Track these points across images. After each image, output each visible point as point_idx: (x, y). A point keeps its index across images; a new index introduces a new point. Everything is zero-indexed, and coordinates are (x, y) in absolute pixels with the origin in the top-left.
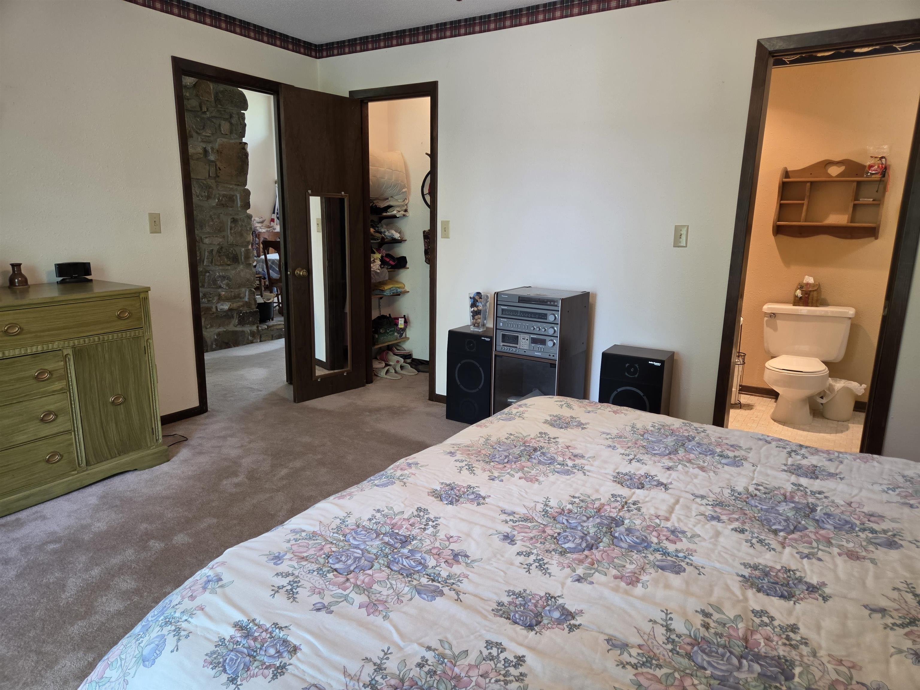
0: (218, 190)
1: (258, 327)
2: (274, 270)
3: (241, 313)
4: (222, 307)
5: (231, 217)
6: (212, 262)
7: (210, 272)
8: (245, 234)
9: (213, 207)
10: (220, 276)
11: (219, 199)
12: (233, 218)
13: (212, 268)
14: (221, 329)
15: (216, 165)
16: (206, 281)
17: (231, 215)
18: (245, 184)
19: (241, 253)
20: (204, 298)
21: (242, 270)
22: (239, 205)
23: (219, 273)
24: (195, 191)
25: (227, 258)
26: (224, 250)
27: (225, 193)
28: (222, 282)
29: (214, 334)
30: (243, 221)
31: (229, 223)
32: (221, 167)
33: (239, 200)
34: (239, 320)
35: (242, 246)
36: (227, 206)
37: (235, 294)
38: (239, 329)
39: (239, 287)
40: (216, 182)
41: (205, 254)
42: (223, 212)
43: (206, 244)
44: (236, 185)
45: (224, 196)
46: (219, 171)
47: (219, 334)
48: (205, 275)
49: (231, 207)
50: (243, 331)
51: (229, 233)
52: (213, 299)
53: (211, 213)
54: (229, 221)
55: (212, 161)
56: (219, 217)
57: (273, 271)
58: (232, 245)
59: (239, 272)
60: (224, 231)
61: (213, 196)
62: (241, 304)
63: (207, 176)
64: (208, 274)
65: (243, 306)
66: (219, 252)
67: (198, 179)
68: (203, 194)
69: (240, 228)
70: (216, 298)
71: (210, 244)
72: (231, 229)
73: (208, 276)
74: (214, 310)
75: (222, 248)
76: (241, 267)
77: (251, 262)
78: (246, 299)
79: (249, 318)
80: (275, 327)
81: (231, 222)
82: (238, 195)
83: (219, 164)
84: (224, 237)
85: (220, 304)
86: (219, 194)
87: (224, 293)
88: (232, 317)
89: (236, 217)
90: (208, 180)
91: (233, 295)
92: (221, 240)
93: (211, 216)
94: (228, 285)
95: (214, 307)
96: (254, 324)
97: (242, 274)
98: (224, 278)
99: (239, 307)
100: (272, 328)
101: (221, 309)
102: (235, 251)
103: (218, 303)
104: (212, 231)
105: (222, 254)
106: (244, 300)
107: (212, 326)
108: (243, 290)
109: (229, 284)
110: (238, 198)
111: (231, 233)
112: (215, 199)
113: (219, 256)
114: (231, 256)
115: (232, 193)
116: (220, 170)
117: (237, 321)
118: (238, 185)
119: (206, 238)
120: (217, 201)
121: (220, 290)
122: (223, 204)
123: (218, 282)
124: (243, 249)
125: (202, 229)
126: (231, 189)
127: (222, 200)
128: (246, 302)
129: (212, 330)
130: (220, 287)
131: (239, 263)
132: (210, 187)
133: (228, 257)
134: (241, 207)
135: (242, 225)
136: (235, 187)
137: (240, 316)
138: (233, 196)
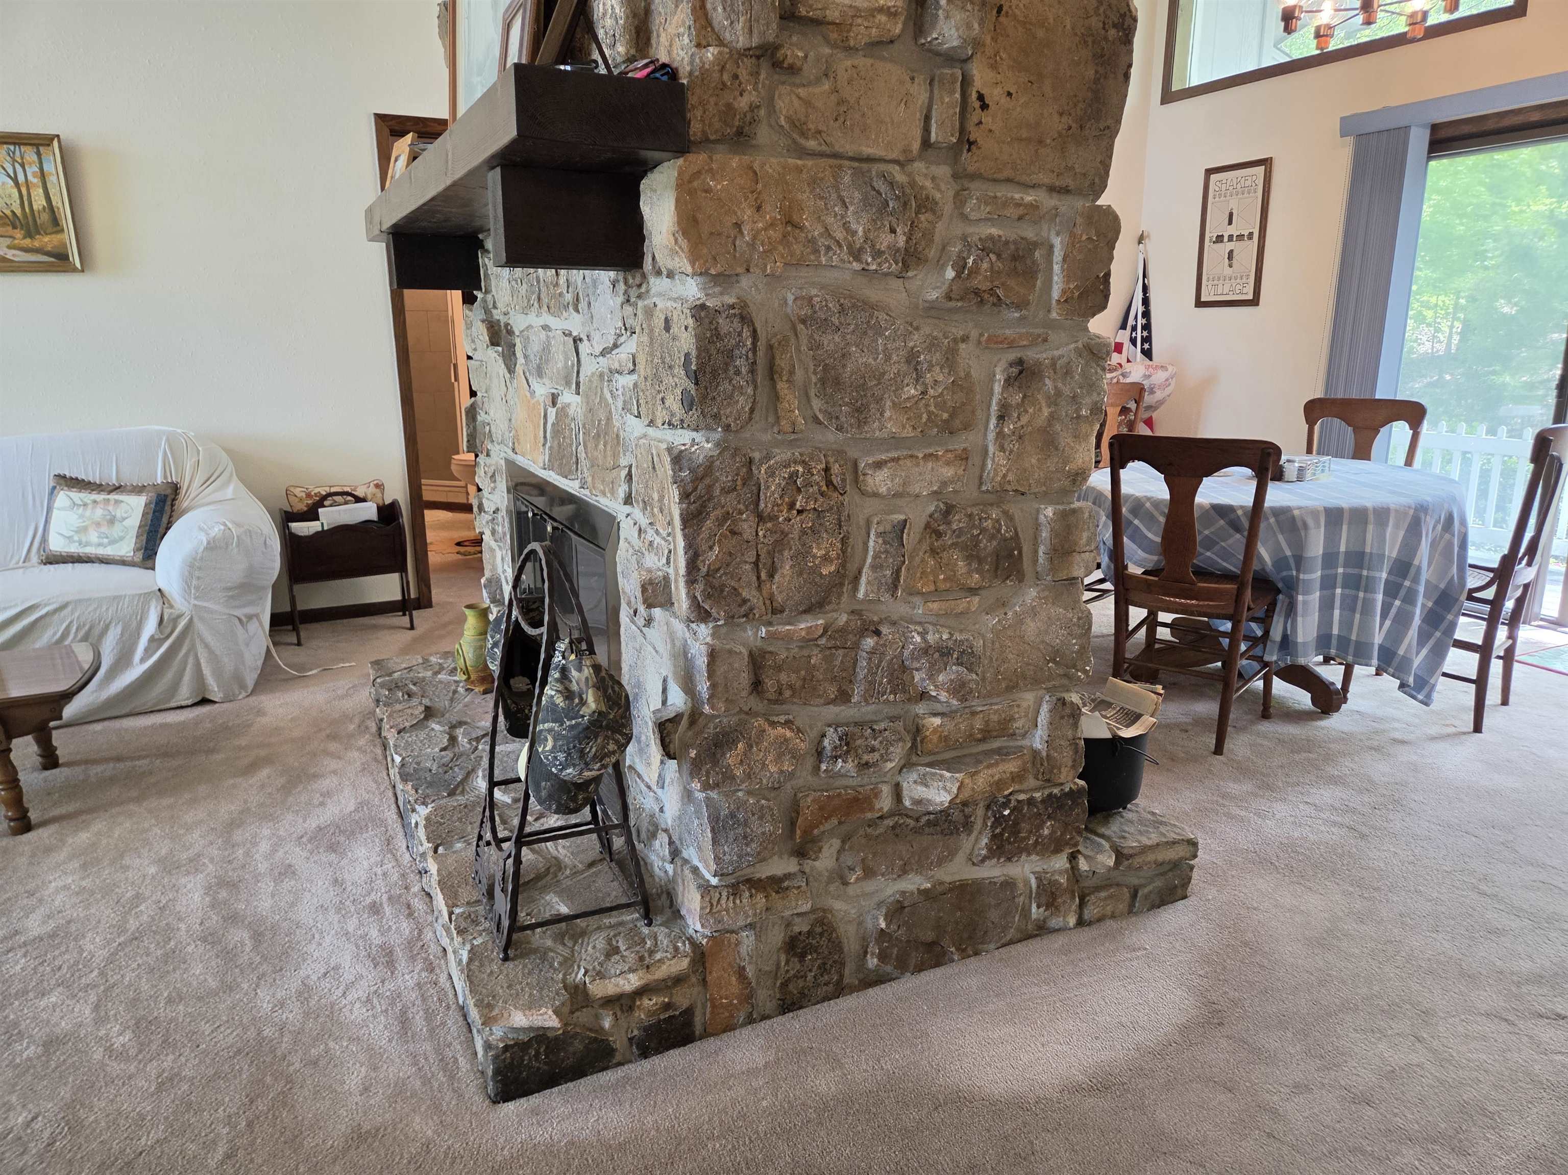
0: (964, 217)
1: (1073, 857)
2: (1137, 538)
3: (1005, 805)
4: (921, 792)
5: (1012, 356)
6: (895, 586)
7: (885, 630)
8: (1065, 439)
9: (931, 309)
10: (926, 650)
11: (960, 267)
12: (1020, 362)
13: (897, 608)
14: (914, 883)
15: (966, 82)
16: (861, 673)
17: (1012, 345)
18: (1099, 185)
19: (1037, 526)
20: (844, 756)
21: (1033, 612)
22: (1056, 294)
23: (923, 634)
24: (846, 226)
25: (969, 558)
26: (958, 521)
27: (994, 231)
28: (931, 677)
29: (879, 905)
30: (1068, 372)
31: (997, 388)
32: (994, 95)
33: (1057, 268)
34: (994, 837)
35: (1046, 497)
36: (999, 302)
37: (987, 723)
38: (993, 871)
39: (1012, 688)
40: (955, 176)
41: (866, 544)
42: (974, 334)
43: (876, 495)
44: (1052, 189)
45: (988, 247)
46: (976, 115)
47: (897, 910)
48: (856, 646)
49: (1018, 307)
50: (1009, 884)
51: (991, 436)
52: (885, 758)
53: (916, 340)
54: (1000, 377)
55: (951, 58)
56: (950, 360)
57: (1132, 539)
58: (1000, 495)
59: (1020, 621)
60: (967, 427)
61: (932, 253)
62: (1011, 767)
63: (916, 146)
64: (869, 642)
65: (1017, 777)
66: (932, 530)
67: (869, 160)
68: (885, 240)
69: (1046, 412)
70: (898, 752)
71: (897, 495)
72: (1001, 418)
73: (872, 653)
74: (885, 803)
75: (949, 510)
76: (1031, 594)
77: (1078, 572)
78: (1038, 740)
79: (1041, 826)
80: (1151, 857)
81: (1009, 382)
82: (1057, 242)
83: (980, 76)
84: (964, 457)
85: (914, 776)
86: (964, 238)
87: (937, 721)
88: (967, 825)
89: (1031, 355)
90: (919, 166)
91: (978, 724)
92: (948, 472)
93: (912, 358)
94: (959, 689)
95: (886, 790)
96: (1057, 851)
97: (1031, 627)
98: (943, 653)
99: (999, 784)
100: (1136, 861)
101: (919, 802)
102: (1010, 518)
103: (907, 765)
104: (908, 432)
105: (948, 540)
106: (1026, 742)
107: (869, 873)
108: (1028, 698)
109: (963, 684)
110: (1058, 255)
111: (1000, 435)
112: (943, 268)
113: (933, 552)
114: (988, 546)
115: (1029, 233)
116: (984, 107)
117: (985, 841)
118: (1064, 191)
119: (879, 465)
120: (950, 274)
121: (921, 709)
122: (977, 292)
123: (917, 676)
124: (1049, 511)
125: (861, 423)
126: (1030, 213)
127: (975, 271)
128: (1035, 753)
129: (870, 886)
130: (923, 696)
131: (1021, 578)
132: (926, 204)
133: (972, 553)
134: (1066, 300)
135: (1058, 393)
136: (1048, 201)
137: (999, 820)
138: (1035, 245)
